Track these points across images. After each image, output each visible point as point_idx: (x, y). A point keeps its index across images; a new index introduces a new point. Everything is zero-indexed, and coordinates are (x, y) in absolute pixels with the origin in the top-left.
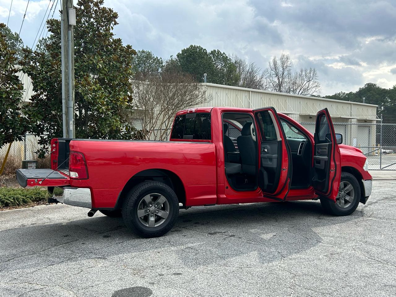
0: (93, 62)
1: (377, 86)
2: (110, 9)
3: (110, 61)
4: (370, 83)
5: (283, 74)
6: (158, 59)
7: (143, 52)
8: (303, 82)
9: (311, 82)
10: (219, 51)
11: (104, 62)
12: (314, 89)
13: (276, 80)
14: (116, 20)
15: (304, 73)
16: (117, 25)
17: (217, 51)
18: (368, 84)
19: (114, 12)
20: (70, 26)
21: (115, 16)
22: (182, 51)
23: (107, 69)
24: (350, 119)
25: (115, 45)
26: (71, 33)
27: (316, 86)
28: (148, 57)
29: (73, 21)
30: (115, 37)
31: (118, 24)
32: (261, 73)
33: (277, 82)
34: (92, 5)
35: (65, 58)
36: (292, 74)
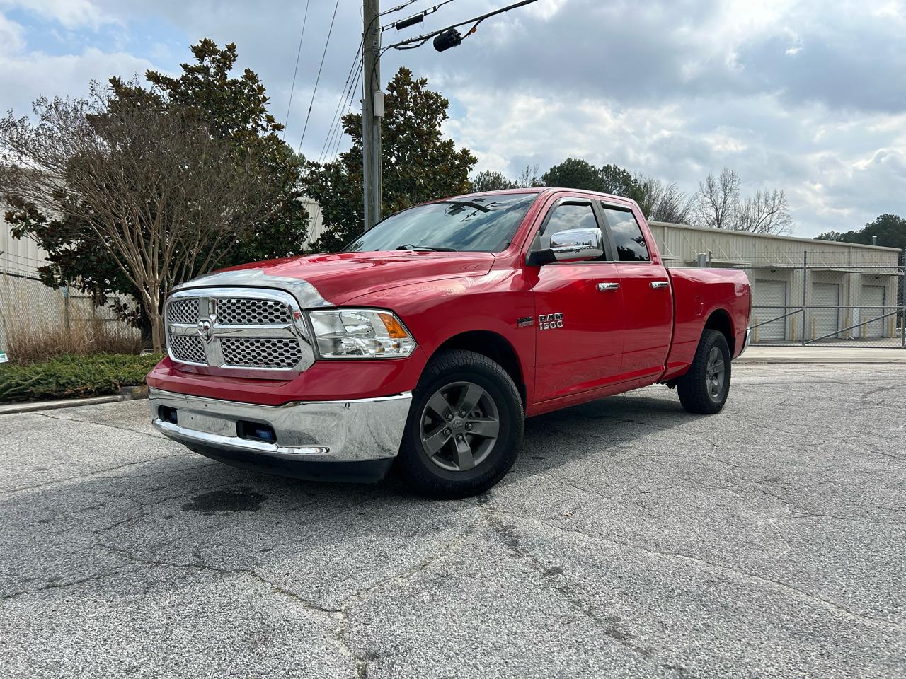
0: (411, 176)
1: (901, 219)
2: (436, 94)
3: (437, 175)
4: (887, 215)
5: (725, 202)
6: (512, 184)
7: (488, 174)
8: (760, 215)
9: (776, 215)
10: (615, 168)
11: (427, 176)
12: (781, 226)
13: (712, 212)
14: (446, 110)
15: (762, 200)
16: (446, 119)
17: (612, 167)
18: (884, 216)
19: (443, 98)
20: (377, 118)
21: (445, 104)
22: (551, 170)
23: (432, 186)
24: (847, 274)
25: (445, 150)
26: (378, 130)
27: (785, 221)
28: (495, 182)
29: (380, 111)
30: (444, 138)
31: (448, 117)
32: (686, 200)
33: (715, 216)
34: (409, 88)
35: (369, 168)
36: (741, 202)
